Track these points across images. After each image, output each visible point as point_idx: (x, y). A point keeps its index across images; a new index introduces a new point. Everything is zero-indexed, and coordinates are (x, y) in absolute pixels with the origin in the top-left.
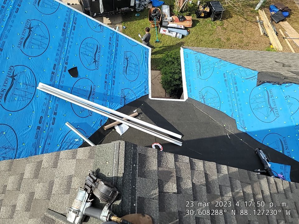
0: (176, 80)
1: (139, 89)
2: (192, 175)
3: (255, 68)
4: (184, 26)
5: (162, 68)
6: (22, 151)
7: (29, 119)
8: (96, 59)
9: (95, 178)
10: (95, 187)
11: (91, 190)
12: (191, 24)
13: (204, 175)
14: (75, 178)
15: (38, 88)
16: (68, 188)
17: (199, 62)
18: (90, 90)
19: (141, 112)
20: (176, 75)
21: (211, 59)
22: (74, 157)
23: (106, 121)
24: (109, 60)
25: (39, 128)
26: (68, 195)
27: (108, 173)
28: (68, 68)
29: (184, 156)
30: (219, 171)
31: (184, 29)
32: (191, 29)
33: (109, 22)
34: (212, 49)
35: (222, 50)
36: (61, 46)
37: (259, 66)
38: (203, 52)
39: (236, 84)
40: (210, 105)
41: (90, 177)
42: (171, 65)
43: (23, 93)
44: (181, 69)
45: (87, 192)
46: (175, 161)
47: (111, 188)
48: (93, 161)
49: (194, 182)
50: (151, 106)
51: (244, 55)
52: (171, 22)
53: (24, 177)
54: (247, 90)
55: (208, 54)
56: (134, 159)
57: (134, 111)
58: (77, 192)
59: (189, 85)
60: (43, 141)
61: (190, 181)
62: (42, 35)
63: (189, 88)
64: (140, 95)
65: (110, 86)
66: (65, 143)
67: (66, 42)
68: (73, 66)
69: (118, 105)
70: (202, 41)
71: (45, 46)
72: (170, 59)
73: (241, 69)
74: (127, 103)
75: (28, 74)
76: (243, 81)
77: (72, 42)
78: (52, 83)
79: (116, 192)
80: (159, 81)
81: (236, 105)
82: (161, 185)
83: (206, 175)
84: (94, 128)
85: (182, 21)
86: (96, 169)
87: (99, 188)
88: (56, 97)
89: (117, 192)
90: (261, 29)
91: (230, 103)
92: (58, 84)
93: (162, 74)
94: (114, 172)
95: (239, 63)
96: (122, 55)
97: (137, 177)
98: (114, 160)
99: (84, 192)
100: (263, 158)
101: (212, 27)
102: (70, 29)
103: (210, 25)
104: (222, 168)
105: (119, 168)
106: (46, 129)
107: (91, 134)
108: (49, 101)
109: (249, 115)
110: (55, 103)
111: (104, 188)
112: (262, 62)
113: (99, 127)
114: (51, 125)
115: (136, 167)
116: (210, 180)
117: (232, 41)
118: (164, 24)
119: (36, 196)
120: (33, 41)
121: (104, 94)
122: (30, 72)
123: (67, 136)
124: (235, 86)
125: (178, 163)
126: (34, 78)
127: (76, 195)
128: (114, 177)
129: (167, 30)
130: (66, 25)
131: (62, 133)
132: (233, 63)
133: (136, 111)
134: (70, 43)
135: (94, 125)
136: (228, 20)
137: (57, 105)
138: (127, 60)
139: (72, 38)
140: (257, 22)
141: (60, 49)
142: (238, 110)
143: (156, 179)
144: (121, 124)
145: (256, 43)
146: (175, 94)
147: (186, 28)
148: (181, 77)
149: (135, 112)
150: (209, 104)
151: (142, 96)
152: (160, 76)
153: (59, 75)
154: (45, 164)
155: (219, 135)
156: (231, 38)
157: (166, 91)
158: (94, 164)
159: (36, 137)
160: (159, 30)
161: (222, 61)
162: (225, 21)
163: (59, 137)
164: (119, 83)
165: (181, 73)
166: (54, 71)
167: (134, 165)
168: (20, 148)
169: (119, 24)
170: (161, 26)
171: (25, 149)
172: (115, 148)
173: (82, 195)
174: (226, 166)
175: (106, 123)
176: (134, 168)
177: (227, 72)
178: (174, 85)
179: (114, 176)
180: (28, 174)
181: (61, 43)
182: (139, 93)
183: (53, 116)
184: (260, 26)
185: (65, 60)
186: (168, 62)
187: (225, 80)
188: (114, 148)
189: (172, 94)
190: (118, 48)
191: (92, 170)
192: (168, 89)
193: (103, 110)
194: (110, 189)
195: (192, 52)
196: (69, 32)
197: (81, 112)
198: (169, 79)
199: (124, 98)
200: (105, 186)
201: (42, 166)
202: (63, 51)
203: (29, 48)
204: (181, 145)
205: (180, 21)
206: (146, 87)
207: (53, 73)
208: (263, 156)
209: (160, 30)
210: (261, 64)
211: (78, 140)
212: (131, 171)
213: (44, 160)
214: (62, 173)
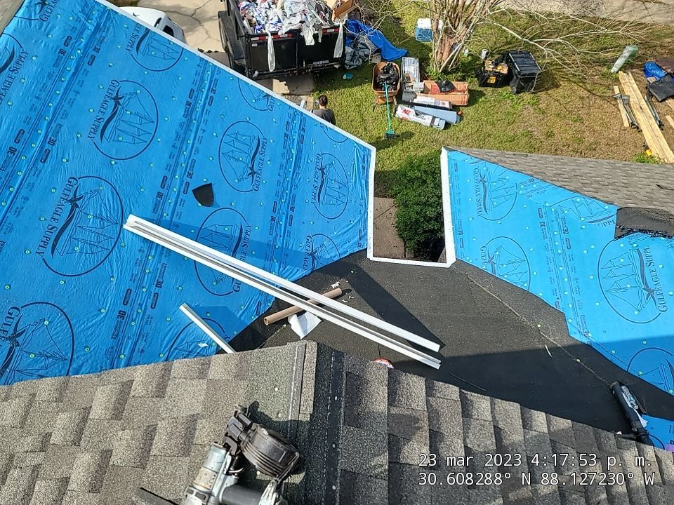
0: (429, 220)
1: (346, 237)
2: (466, 428)
3: (611, 198)
4: (450, 103)
5: (399, 193)
6: (83, 364)
7: (103, 295)
8: (255, 168)
9: (248, 422)
10: (247, 440)
11: (239, 448)
12: (467, 98)
13: (492, 431)
14: (204, 420)
15: (125, 226)
16: (187, 443)
17: (483, 181)
18: (237, 235)
19: (349, 287)
20: (430, 209)
21: (510, 176)
22: (202, 374)
23: (270, 305)
24: (282, 171)
25: (122, 314)
26: (187, 460)
27: (278, 413)
28: (193, 186)
29: (447, 385)
30: (526, 424)
31: (451, 110)
32: (465, 110)
33: (286, 90)
34: (512, 153)
35: (535, 156)
36: (181, 138)
37: (620, 195)
38: (493, 159)
39: (566, 232)
40: (505, 278)
41: (238, 418)
42: (419, 186)
43: (93, 238)
44: (441, 196)
45: (228, 453)
46: (427, 395)
47: (285, 444)
48: (244, 383)
49: (469, 446)
50: (373, 275)
51: (585, 170)
52: (422, 92)
53: (90, 417)
54: (593, 247)
55: (503, 164)
56: (336, 385)
57: (333, 286)
58: (207, 452)
59: (458, 232)
60: (130, 343)
61: (459, 441)
62: (142, 113)
63: (459, 237)
64: (349, 248)
65: (283, 228)
66: (177, 351)
67: (191, 131)
68: (204, 181)
69: (298, 270)
70: (489, 136)
71: (147, 138)
72: (418, 174)
73: (578, 200)
74: (318, 266)
75: (106, 197)
76: (584, 227)
77: (204, 131)
78: (155, 217)
79: (293, 454)
80: (391, 220)
81: (566, 280)
82: (394, 445)
83: (498, 432)
84: (242, 319)
85: (446, 93)
86: (252, 401)
87: (256, 442)
88: (163, 247)
89: (297, 454)
90: (624, 114)
91: (553, 275)
92: (168, 218)
93: (399, 206)
94: (290, 411)
95: (574, 186)
96: (311, 161)
97: (342, 425)
98: (293, 383)
99: (223, 451)
100: (630, 406)
101: (513, 107)
102: (202, 103)
103: (508, 102)
104: (533, 417)
105: (302, 402)
106: (136, 317)
107: (235, 333)
108: (147, 257)
109: (597, 304)
110: (159, 261)
111: (268, 443)
112: (627, 185)
113: (254, 318)
114: (149, 311)
115: (339, 401)
116: (506, 442)
117: (557, 137)
118: (405, 97)
119: (115, 459)
120: (123, 126)
121: (268, 245)
122: (112, 193)
123: (181, 336)
124: (564, 236)
125: (434, 399)
126: (119, 204)
127: (204, 458)
128: (291, 420)
129: (412, 111)
130: (195, 94)
131: (171, 329)
132: (561, 187)
133: (337, 284)
134: (200, 133)
135: (243, 313)
136: (549, 92)
137: (164, 266)
138: (323, 173)
139: (206, 122)
140: (616, 99)
141: (178, 145)
142: (572, 292)
143: (383, 433)
144: (304, 312)
145: (612, 144)
146: (426, 253)
147: (454, 108)
148: (440, 214)
149: (336, 288)
150: (503, 276)
151: (352, 251)
152: (394, 211)
153: (172, 200)
154: (138, 389)
155: (526, 347)
156: (555, 131)
157: (405, 244)
158: (248, 391)
159: (115, 336)
160: (394, 110)
161: (536, 181)
162: (542, 94)
163: (165, 338)
164: (303, 223)
165: (441, 205)
166: (162, 191)
167: (336, 398)
168: (78, 357)
169: (308, 94)
170: (400, 101)
171: (90, 361)
172: (296, 358)
173: (218, 459)
174: (543, 414)
175: (270, 308)
176: (335, 406)
177: (547, 204)
178: (425, 232)
179: (289, 419)
180: (99, 410)
181: (181, 132)
182: (345, 246)
183: (154, 289)
184: (621, 106)
185: (186, 169)
186: (411, 181)
187: (543, 224)
188: (294, 357)
189: (420, 251)
190: (304, 146)
191: (241, 404)
192: (411, 239)
193: (264, 281)
194: (281, 446)
195: (468, 159)
196: (199, 110)
197: (214, 283)
198: (414, 216)
199: (312, 254)
200: (270, 439)
201: (132, 393)
202: (184, 148)
203: (111, 141)
204: (437, 366)
205: (441, 92)
206: (363, 233)
207: (160, 195)
208: (629, 400)
209: (396, 110)
210: (624, 191)
211: (205, 345)
212: (328, 411)
213: (137, 379)
214: (175, 410)
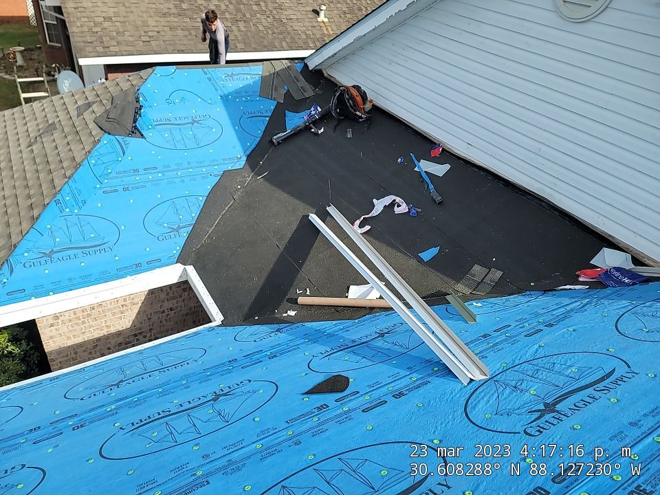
54: (153, 152)
63: (145, 266)
73: (94, 162)
91: (187, 179)
142: (203, 166)
185: (316, 415)
